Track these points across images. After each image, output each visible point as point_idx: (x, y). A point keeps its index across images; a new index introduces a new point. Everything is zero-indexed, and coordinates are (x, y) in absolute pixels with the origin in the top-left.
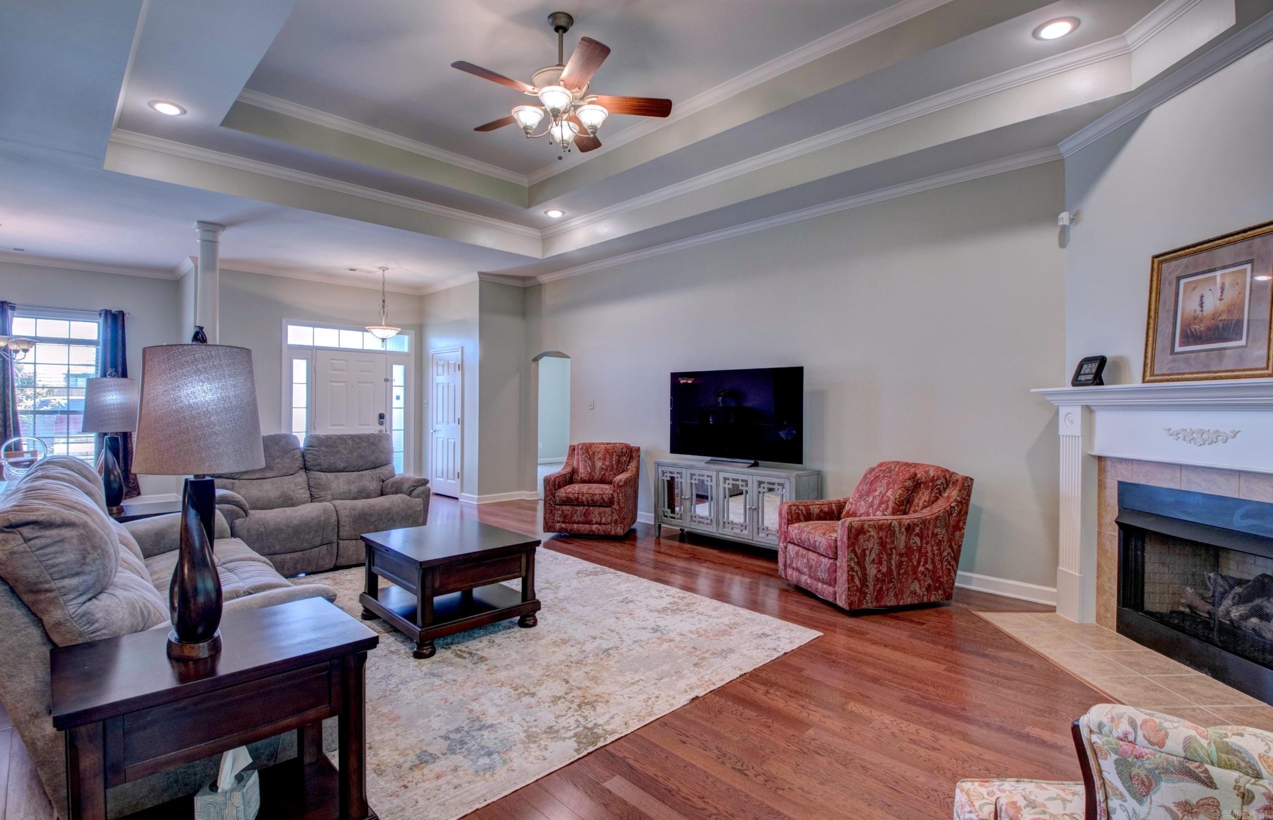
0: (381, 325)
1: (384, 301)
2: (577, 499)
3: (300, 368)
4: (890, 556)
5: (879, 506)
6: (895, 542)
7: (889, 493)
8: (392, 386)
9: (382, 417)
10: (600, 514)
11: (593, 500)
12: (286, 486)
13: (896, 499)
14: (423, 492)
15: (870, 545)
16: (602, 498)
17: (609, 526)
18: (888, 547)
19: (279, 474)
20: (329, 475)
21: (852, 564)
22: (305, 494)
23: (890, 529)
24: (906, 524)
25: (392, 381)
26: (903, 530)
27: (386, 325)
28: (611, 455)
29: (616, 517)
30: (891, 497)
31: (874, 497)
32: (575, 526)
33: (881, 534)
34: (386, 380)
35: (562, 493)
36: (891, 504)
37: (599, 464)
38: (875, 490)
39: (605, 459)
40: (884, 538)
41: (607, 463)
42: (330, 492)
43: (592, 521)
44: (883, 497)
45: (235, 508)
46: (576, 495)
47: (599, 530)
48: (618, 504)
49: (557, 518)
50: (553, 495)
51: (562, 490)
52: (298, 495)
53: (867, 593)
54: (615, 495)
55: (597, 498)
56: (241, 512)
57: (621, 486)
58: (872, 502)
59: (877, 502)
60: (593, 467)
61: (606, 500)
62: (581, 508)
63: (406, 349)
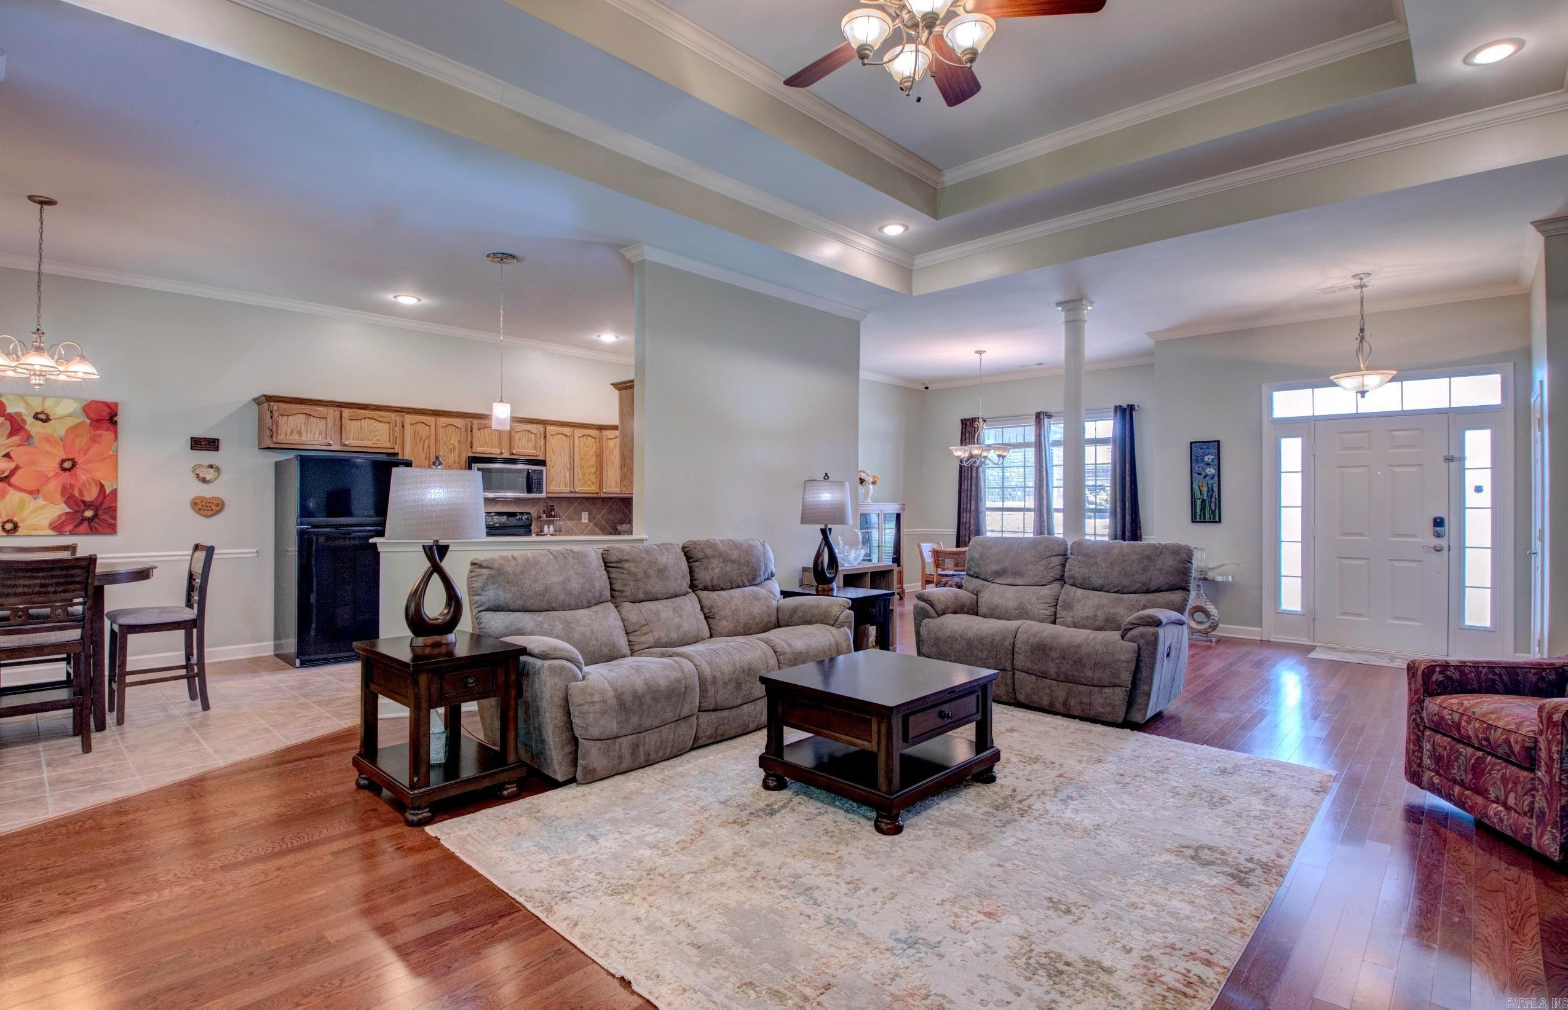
0: (1359, 369)
1: (1362, 330)
3: (1292, 451)
8: (1462, 469)
9: (1438, 523)
10: (1504, 780)
11: (1487, 739)
12: (1027, 597)
16: (1507, 742)
17: (1525, 820)
19: (1028, 583)
22: (1046, 611)
25: (1462, 459)
27: (1367, 369)
29: (1540, 803)
34: (1449, 459)
35: (1433, 705)
42: (1070, 614)
43: (1487, 790)
45: (927, 606)
46: (1456, 717)
47: (1501, 820)
48: (1549, 772)
49: (1427, 761)
50: (1421, 702)
51: (1439, 699)
52: (1035, 610)
54: (1542, 745)
55: (1495, 736)
56: (932, 612)
57: (1556, 724)
61: (1517, 748)
62: (1470, 750)
63: (1496, 399)
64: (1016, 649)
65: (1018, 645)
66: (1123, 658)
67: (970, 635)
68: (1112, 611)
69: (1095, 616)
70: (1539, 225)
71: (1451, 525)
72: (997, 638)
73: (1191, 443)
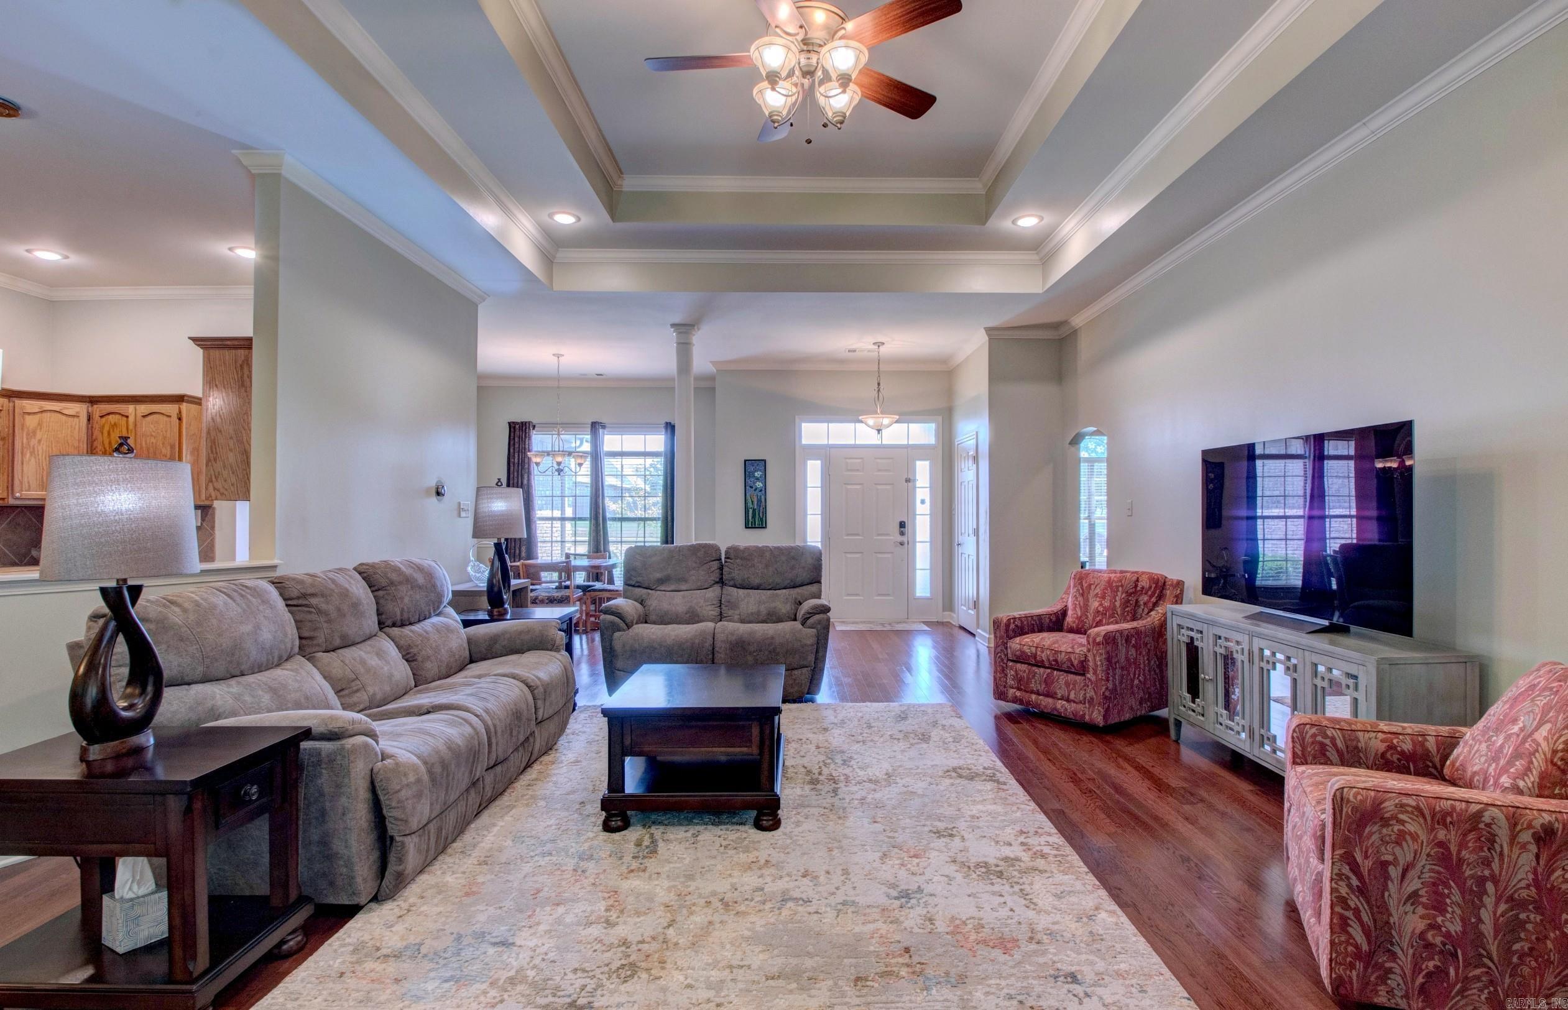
0: (876, 413)
1: (879, 384)
2: (1035, 656)
3: (813, 470)
4: (1474, 899)
5: (1510, 763)
6: (1495, 866)
7: (1544, 731)
8: (915, 488)
9: (902, 525)
10: (1067, 684)
11: (1056, 661)
12: (695, 601)
13: (1555, 752)
14: (819, 622)
15: (1405, 854)
16: (1070, 660)
17: (1081, 706)
18: (1468, 873)
19: (693, 587)
20: (741, 591)
21: (1344, 891)
22: (714, 612)
23: (1474, 828)
24: (1537, 824)
25: (915, 480)
26: (1526, 837)
27: (882, 413)
28: (1115, 591)
29: (1090, 693)
30: (1544, 745)
31: (1508, 738)
32: (1034, 697)
33: (1442, 834)
34: (908, 480)
35: (1016, 644)
36: (1539, 762)
37: (1094, 604)
38: (1514, 721)
39: (1103, 597)
40: (1454, 849)
41: (1107, 604)
42: (737, 612)
43: (1056, 693)
44: (1524, 741)
45: (617, 620)
46: (1033, 649)
47: (1066, 709)
48: (1095, 673)
49: (1011, 682)
50: (1005, 644)
51: (1017, 640)
52: (704, 612)
53: (1390, 971)
54: (1090, 658)
55: (1061, 657)
56: (622, 625)
57: (1099, 644)
58: (1502, 747)
59: (1508, 750)
60: (1085, 607)
61: (1076, 663)
62: (1042, 670)
63: (932, 440)
64: (717, 649)
65: (718, 644)
66: (808, 642)
67: (669, 642)
68: (773, 605)
69: (759, 612)
70: (988, 330)
71: (909, 526)
72: (697, 641)
73: (745, 461)
